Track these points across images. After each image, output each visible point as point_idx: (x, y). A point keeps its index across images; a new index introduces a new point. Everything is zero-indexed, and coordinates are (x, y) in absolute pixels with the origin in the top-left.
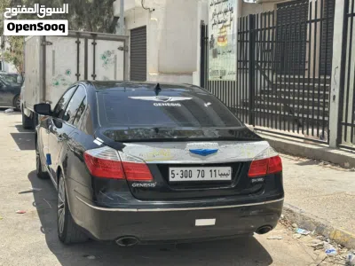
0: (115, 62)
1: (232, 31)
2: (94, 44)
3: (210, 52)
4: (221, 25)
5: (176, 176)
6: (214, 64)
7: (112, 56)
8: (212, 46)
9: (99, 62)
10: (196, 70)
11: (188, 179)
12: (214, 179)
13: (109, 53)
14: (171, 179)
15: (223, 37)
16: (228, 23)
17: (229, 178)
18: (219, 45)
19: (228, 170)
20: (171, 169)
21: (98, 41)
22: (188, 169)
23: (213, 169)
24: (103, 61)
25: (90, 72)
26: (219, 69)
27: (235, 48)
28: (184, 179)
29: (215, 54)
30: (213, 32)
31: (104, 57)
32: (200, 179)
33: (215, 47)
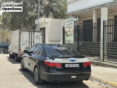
0: (40, 38)
1: (72, 29)
2: (34, 33)
3: (66, 35)
4: (69, 28)
5: (67, 66)
6: (67, 39)
7: (39, 37)
8: (66, 33)
9: (35, 38)
10: (61, 40)
11: (69, 67)
12: (75, 67)
13: (38, 36)
14: (66, 67)
15: (70, 31)
16: (71, 27)
17: (79, 67)
18: (68, 33)
19: (78, 65)
20: (65, 64)
21: (35, 33)
22: (69, 64)
23: (75, 64)
24: (36, 38)
25: (33, 41)
26: (68, 40)
27: (73, 34)
28: (68, 67)
29: (67, 36)
30: (67, 30)
31: (36, 37)
32: (72, 67)
33: (67, 34)
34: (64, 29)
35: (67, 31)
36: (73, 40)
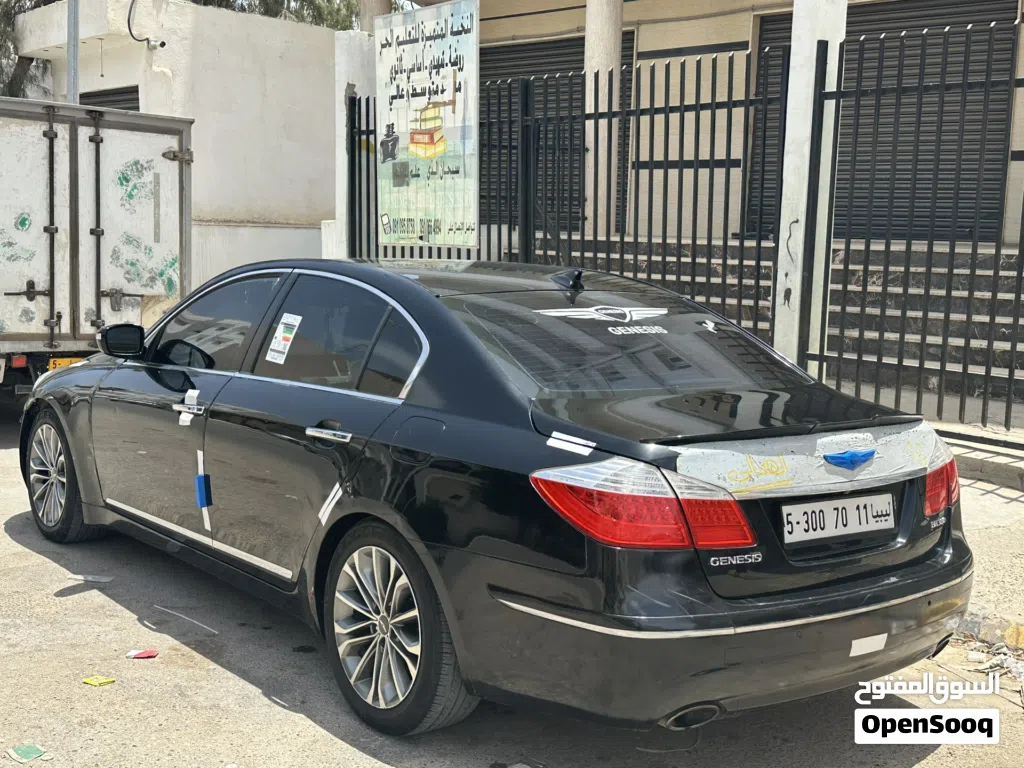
0: (156, 195)
1: (463, 114)
2: (96, 140)
3: (385, 169)
4: (423, 101)
5: (797, 529)
7: (148, 177)
8: (390, 154)
9: (111, 193)
11: (819, 534)
12: (865, 528)
13: (138, 167)
14: (788, 539)
15: (431, 133)
16: (447, 96)
17: (889, 523)
18: (411, 152)
19: (884, 502)
20: (786, 509)
21: (105, 133)
22: (816, 506)
23: (862, 501)
24: (121, 191)
25: (86, 222)
26: (418, 216)
27: (472, 165)
28: (812, 535)
29: (402, 176)
30: (392, 117)
31: (124, 179)
32: (841, 531)
33: (401, 157)
34: (356, 107)
35: (402, 129)
36: (472, 217)
